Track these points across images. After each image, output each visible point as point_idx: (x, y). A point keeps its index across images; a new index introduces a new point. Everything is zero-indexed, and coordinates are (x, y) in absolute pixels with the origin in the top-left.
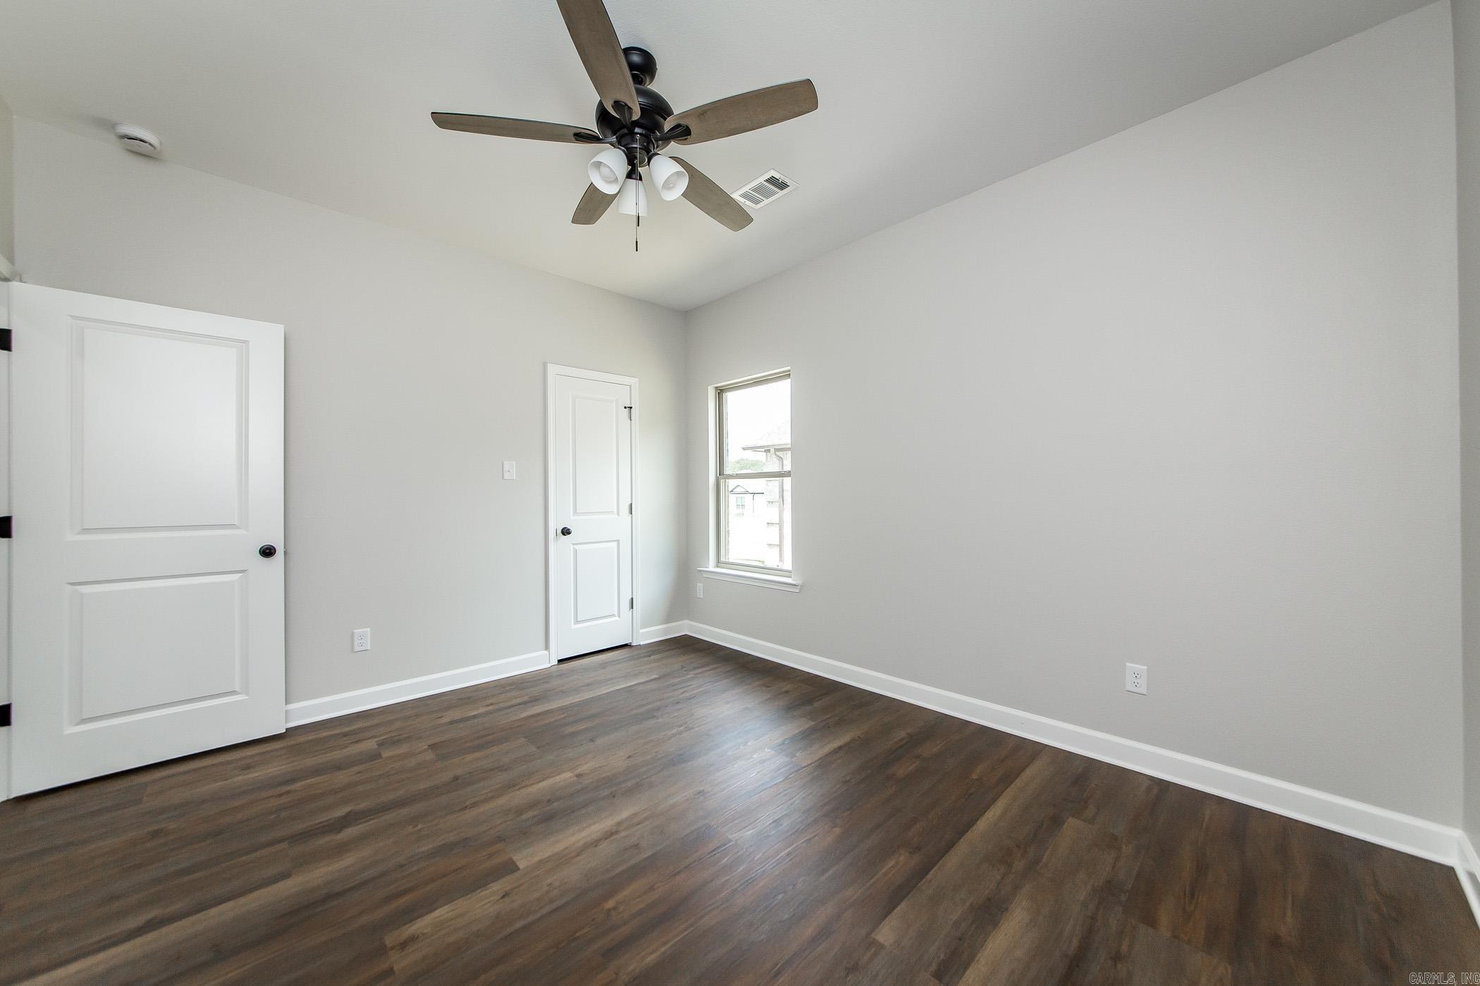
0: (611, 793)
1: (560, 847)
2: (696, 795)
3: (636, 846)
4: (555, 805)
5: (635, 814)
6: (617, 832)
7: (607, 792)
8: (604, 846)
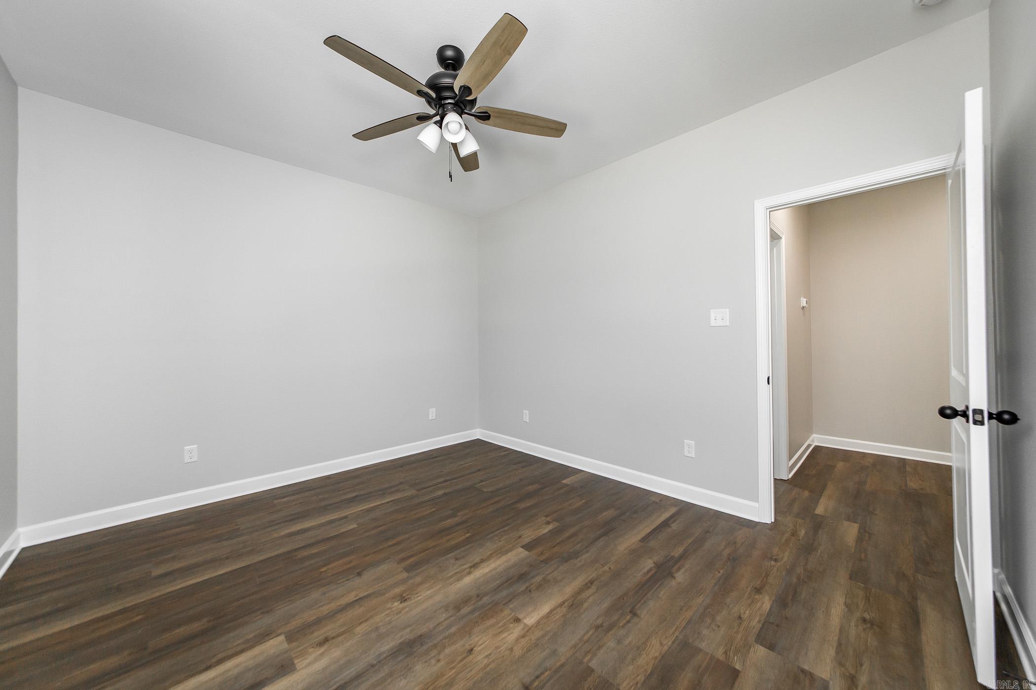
0: (481, 599)
1: (504, 558)
2: (409, 598)
3: (457, 559)
4: (523, 588)
5: (458, 580)
6: (471, 567)
7: (486, 599)
8: (477, 560)
